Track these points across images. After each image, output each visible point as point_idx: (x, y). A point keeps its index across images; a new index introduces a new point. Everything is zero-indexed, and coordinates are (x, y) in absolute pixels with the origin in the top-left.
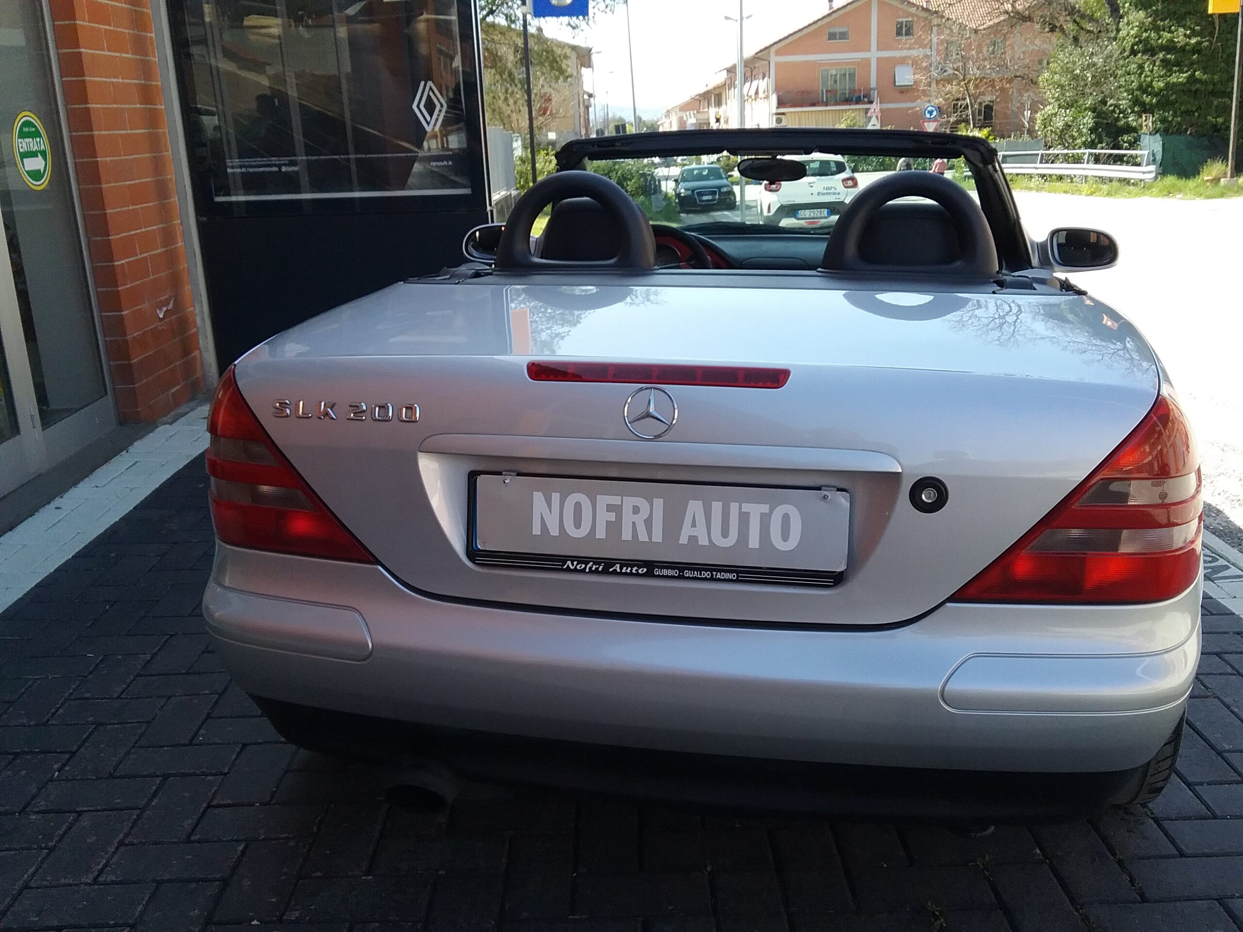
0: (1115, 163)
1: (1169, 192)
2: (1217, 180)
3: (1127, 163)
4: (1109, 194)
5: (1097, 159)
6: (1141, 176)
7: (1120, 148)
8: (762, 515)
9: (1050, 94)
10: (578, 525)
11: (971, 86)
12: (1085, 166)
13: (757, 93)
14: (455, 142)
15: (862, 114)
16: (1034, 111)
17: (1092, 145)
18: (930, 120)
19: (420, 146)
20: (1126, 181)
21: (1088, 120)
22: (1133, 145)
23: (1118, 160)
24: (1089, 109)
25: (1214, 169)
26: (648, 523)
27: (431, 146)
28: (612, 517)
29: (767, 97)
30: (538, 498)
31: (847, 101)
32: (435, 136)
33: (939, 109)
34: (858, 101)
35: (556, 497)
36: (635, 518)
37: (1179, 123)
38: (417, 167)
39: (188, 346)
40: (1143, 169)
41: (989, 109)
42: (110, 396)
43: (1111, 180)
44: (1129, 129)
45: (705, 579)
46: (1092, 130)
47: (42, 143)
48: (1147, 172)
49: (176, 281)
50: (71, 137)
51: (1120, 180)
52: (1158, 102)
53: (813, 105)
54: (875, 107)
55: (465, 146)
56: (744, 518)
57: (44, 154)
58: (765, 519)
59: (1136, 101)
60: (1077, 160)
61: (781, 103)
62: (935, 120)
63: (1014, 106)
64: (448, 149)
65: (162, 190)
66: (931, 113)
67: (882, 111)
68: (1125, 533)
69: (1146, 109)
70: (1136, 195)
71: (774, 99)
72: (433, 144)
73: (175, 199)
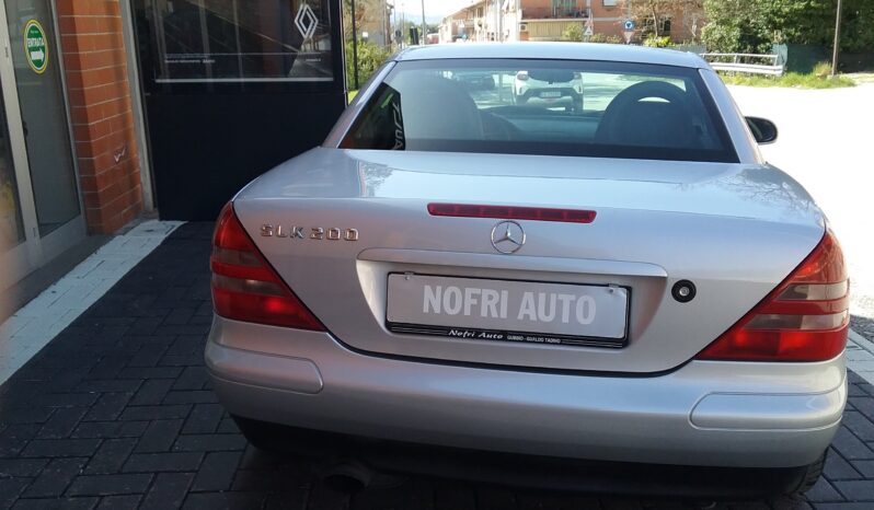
0: (754, 63)
1: (791, 84)
2: (824, 77)
3: (763, 63)
4: (751, 84)
5: (742, 60)
6: (773, 72)
7: (758, 52)
8: (571, 302)
9: (711, 14)
10: (452, 306)
11: (656, 8)
12: (734, 64)
13: (508, 8)
14: (323, 46)
15: (581, 25)
16: (699, 25)
17: (739, 50)
18: (628, 30)
19: (299, 47)
20: (762, 76)
21: (736, 33)
22: (768, 50)
23: (758, 60)
24: (737, 25)
25: (823, 68)
26: (498, 306)
27: (307, 48)
28: (475, 302)
29: (514, 12)
30: (428, 289)
31: (570, 15)
32: (309, 42)
33: (634, 22)
34: (578, 15)
35: (439, 288)
36: (489, 302)
37: (799, 37)
38: (297, 62)
39: (133, 181)
40: (775, 67)
41: (668, 23)
42: (82, 216)
43: (752, 74)
44: (765, 40)
45: (540, 343)
46: (739, 40)
47: (42, 42)
48: (777, 70)
49: (126, 137)
50: (61, 37)
51: (758, 75)
52: (785, 22)
53: (547, 17)
54: (590, 20)
55: (329, 48)
56: (559, 304)
57: (43, 48)
58: (573, 304)
59: (770, 21)
60: (729, 60)
61: (524, 16)
62: (631, 30)
63: (685, 22)
64: (318, 51)
65: (119, 74)
66: (628, 25)
67: (594, 23)
68: (805, 317)
69: (775, 27)
70: (769, 85)
71: (519, 13)
72: (308, 47)
73: (127, 80)
